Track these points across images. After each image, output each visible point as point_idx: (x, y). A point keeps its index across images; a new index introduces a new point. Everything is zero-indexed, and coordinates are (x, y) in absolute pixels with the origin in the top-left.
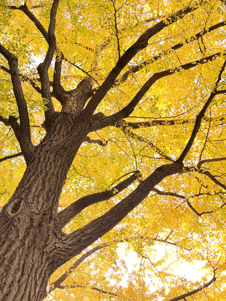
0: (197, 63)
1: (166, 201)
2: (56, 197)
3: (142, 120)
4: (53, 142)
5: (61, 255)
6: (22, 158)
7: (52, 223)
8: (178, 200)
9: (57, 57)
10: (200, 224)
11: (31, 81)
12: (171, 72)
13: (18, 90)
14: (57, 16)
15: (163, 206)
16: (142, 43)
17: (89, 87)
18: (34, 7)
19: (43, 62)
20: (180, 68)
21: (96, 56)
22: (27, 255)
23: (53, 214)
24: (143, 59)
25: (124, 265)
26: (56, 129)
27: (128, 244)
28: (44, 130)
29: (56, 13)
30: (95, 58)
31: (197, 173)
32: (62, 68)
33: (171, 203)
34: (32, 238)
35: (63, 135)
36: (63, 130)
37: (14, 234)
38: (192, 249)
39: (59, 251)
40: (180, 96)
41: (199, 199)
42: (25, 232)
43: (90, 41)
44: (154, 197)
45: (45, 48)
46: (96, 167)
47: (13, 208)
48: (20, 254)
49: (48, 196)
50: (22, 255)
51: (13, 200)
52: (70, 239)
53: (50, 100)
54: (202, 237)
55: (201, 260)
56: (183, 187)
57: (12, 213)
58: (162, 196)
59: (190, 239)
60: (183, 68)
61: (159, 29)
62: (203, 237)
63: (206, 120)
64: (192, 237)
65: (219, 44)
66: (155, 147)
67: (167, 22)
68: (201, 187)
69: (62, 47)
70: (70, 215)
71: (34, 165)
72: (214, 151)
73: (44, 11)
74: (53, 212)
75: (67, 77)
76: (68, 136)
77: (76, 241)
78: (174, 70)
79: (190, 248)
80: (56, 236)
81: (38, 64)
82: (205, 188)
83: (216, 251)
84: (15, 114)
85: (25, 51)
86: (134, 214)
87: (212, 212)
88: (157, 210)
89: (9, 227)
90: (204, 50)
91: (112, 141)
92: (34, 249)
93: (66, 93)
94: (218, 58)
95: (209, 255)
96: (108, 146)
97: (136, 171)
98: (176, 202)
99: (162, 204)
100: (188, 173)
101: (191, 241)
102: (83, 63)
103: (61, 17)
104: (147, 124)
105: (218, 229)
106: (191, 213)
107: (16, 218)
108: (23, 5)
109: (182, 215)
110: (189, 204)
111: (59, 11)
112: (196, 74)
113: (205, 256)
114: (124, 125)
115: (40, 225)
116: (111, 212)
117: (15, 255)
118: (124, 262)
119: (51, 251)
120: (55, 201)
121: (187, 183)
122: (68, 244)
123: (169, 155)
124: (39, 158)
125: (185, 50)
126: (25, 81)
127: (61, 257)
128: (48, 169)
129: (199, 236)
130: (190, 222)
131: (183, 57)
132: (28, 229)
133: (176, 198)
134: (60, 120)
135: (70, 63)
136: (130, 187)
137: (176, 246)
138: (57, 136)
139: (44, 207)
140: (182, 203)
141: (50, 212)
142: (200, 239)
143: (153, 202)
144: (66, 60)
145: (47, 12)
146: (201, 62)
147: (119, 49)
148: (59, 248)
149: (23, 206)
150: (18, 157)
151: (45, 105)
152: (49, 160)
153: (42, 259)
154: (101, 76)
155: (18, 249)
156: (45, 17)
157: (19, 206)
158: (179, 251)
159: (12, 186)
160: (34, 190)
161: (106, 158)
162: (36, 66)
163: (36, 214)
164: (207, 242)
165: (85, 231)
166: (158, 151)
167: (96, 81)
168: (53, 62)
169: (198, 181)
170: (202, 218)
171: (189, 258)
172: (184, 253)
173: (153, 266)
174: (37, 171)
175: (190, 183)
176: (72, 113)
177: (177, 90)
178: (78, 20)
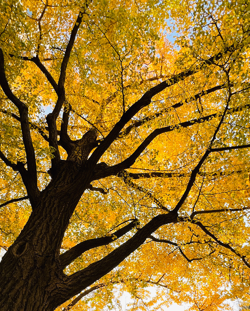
0: (195, 122)
1: (160, 247)
2: (59, 241)
3: (142, 172)
4: (58, 188)
5: (62, 294)
6: (28, 201)
7: (54, 265)
8: (171, 247)
9: (65, 108)
10: (190, 270)
11: (39, 129)
12: (171, 129)
13: (27, 138)
14: (67, 69)
15: (157, 252)
16: (145, 101)
17: (94, 138)
18: (45, 60)
19: (52, 113)
20: (179, 125)
21: (102, 109)
22: (30, 294)
23: (56, 257)
24: (146, 115)
25: (118, 304)
26: (62, 177)
27: (123, 285)
28: (49, 176)
29: (66, 67)
30: (101, 112)
31: (189, 223)
32: (69, 119)
33: (164, 249)
34: (35, 278)
35: (68, 182)
36: (67, 177)
37: (18, 274)
38: (181, 291)
39: (59, 291)
40: (178, 151)
41: (190, 246)
42: (29, 272)
43: (96, 95)
44: (149, 243)
45: (54, 99)
46: (97, 213)
47: (17, 250)
48: (24, 293)
49: (51, 239)
50: (25, 294)
51: (18, 242)
52: (70, 280)
53: (57, 148)
54: (190, 281)
55: (188, 301)
56: (177, 235)
57: (17, 254)
58: (157, 242)
59: (179, 283)
60: (182, 126)
61: (162, 88)
62: (192, 281)
63: (200, 175)
64: (182, 281)
65: (215, 106)
66: (153, 197)
67: (169, 83)
68: (193, 236)
69: (71, 99)
70: (71, 258)
71: (39, 210)
72: (206, 204)
73: (55, 64)
74: (56, 254)
75: (74, 127)
76: (72, 183)
77: (76, 282)
78: (174, 128)
79: (179, 291)
80: (58, 277)
81: (47, 114)
82: (196, 237)
83: (202, 294)
84: (23, 160)
85: (35, 101)
86: (131, 258)
87: (201, 259)
88: (151, 255)
89: (14, 267)
90: (201, 111)
91: (113, 189)
92: (36, 289)
93: (72, 142)
94: (213, 118)
95: (196, 297)
96: (109, 194)
97: (135, 218)
98: (169, 248)
99: (156, 250)
100: (182, 223)
101: (181, 284)
102: (90, 115)
103: (71, 71)
104: (147, 176)
105: (206, 274)
106: (182, 259)
107: (20, 259)
108: (35, 56)
109: (174, 260)
110: (181, 251)
111: (69, 65)
112: (193, 132)
113: (192, 298)
114: (125, 176)
115: (43, 266)
116: (109, 256)
117: (19, 294)
118: (119, 301)
119: (53, 291)
120: (58, 244)
121: (180, 232)
122: (68, 285)
123: (165, 206)
124: (44, 204)
125: (184, 109)
126: (34, 129)
127: (62, 296)
128: (52, 214)
129: (188, 280)
130: (181, 267)
131: (182, 115)
132: (32, 269)
133: (170, 245)
134: (65, 168)
135: (78, 114)
136: (127, 234)
137: (167, 288)
138: (62, 183)
139: (48, 249)
140: (175, 249)
141: (52, 255)
142: (189, 282)
143: (149, 248)
144: (74, 111)
145: (58, 65)
146: (198, 121)
147: (124, 105)
148: (60, 288)
149: (27, 248)
150: (24, 200)
151: (52, 153)
152: (53, 206)
153: (43, 298)
154: (105, 129)
155: (21, 288)
156: (56, 70)
157: (24, 248)
158: (169, 293)
159: (18, 227)
160: (38, 233)
161: (106, 205)
162: (45, 115)
163: (40, 256)
164: (195, 286)
165: (84, 273)
166: (156, 201)
167: (101, 133)
168: (61, 113)
169: (190, 230)
170: (192, 264)
171: (178, 300)
172: (174, 295)
173: (145, 306)
174: (42, 216)
175: (182, 232)
176: (77, 161)
177: (175, 145)
178: (86, 74)
